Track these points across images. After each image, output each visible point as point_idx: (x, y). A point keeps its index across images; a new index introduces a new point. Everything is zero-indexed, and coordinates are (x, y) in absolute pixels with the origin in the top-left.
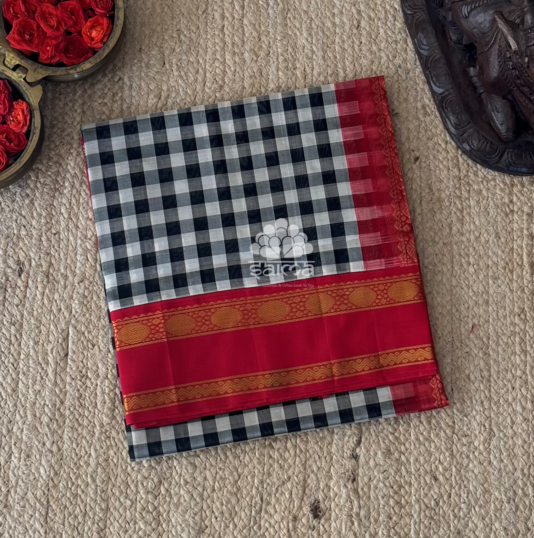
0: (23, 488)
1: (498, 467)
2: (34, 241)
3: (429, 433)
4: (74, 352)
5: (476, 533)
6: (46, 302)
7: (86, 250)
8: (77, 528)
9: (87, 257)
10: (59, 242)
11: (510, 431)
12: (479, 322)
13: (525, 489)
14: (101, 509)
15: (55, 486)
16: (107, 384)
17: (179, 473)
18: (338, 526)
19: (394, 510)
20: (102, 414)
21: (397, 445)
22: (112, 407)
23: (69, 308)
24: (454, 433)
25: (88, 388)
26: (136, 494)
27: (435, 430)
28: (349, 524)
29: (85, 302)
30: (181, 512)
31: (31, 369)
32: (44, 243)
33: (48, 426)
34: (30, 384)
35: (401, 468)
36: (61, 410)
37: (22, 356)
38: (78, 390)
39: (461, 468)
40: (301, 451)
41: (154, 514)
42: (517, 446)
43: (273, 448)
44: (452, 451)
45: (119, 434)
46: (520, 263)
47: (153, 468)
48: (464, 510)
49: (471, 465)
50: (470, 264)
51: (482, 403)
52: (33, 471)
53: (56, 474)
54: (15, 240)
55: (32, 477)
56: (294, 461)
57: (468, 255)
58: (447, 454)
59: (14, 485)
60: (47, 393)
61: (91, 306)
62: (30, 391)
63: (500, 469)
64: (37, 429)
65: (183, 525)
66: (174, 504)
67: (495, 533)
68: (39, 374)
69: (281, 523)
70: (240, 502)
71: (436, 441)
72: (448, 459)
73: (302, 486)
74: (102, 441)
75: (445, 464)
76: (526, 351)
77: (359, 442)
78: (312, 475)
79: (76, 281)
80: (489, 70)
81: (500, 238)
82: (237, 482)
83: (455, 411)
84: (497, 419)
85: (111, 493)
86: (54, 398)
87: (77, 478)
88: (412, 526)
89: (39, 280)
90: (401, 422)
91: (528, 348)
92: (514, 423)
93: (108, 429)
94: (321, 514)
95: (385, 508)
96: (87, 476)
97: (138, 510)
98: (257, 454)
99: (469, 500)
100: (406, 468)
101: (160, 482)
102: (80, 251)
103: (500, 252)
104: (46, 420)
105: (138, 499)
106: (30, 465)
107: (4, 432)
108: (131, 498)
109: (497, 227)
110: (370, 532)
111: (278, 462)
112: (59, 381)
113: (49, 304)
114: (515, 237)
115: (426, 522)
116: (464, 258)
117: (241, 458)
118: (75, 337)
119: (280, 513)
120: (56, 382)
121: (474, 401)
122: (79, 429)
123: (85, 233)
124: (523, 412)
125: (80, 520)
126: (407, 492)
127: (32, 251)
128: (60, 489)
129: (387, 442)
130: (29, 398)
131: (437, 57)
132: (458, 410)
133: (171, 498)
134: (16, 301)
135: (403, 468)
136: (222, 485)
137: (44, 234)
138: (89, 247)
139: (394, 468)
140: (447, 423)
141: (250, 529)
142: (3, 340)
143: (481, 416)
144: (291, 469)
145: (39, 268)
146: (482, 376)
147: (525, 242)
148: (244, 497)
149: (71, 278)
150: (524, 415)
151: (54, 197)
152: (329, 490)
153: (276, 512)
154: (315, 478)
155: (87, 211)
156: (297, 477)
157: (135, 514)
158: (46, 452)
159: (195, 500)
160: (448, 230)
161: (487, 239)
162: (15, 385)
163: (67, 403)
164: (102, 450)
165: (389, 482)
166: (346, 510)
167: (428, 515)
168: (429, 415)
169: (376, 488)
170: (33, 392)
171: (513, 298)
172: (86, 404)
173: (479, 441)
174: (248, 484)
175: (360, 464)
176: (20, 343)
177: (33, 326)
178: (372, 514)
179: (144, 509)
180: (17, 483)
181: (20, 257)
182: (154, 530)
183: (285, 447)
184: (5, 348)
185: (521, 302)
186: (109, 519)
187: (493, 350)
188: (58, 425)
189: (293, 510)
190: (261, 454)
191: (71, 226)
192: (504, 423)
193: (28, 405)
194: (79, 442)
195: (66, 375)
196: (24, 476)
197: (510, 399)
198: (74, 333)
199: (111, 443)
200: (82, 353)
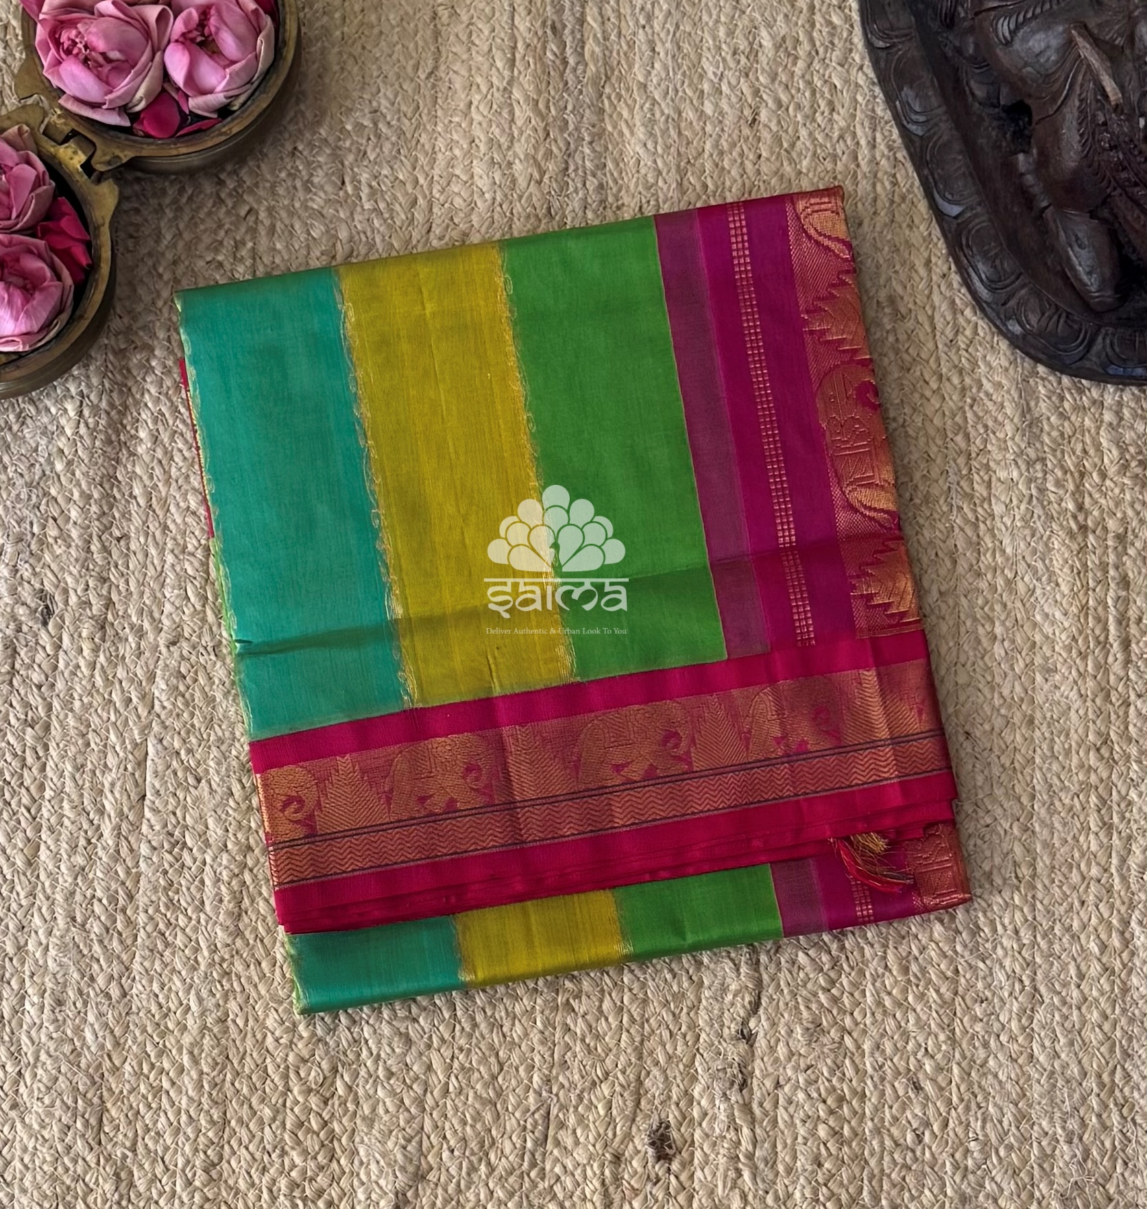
0: (49, 1068)
1: (1049, 1068)
2: (73, 551)
3: (905, 991)
4: (158, 793)
5: (1000, 1201)
7: (182, 580)
8: (162, 1159)
9: (186, 591)
10: (127, 555)
11: (1075, 993)
12: (1013, 763)
13: (1104, 1116)
14: (212, 1122)
15: (115, 1070)
16: (225, 862)
17: (375, 1053)
18: (709, 1179)
19: (827, 1149)
20: (214, 924)
21: (835, 1012)
22: (236, 910)
23: (148, 700)
24: (956, 993)
25: (185, 870)
26: (284, 1094)
27: (917, 986)
28: (732, 1174)
29: (182, 688)
30: (378, 1135)
31: (66, 822)
32: (95, 556)
33: (101, 942)
34: (62, 851)
35: (844, 1063)
36: (129, 912)
37: (48, 793)
39: (971, 1067)
40: (632, 1021)
41: (322, 1134)
42: (1088, 1026)
43: (573, 1010)
44: (954, 1031)
46: (1102, 638)
47: (319, 1040)
48: (975, 1154)
49: (991, 1062)
50: (996, 638)
51: (1017, 932)
52: (69, 1032)
53: (117, 1044)
54: (33, 547)
55: (67, 1049)
56: (617, 1037)
57: (991, 619)
58: (942, 1037)
59: (32, 1061)
60: (99, 873)
61: (193, 695)
62: (63, 867)
63: (1052, 1073)
64: (79, 946)
65: (382, 1163)
66: (364, 1118)
67: (1040, 1204)
68: (82, 833)
69: (588, 1168)
70: (502, 1119)
71: (918, 1009)
72: (944, 1047)
73: (633, 1093)
74: (213, 981)
75: (939, 1056)
76: (1111, 826)
77: (756, 1006)
78: (655, 1072)
79: (162, 642)
81: (1057, 585)
82: (494, 1078)
83: (959, 948)
84: (1048, 967)
85: (232, 1089)
86: (113, 886)
87: (160, 1054)
88: (866, 1181)
89: (84, 634)
90: (845, 966)
91: (1116, 819)
92: (1085, 976)
93: (227, 957)
94: (671, 1152)
95: (810, 1144)
96: (180, 1050)
97: (288, 1126)
98: (539, 1023)
99: (986, 1135)
100: (854, 1062)
101: (335, 1070)
102: (171, 578)
103: (1058, 615)
104: (96, 930)
105: (288, 1104)
106: (64, 1021)
107: (10, 949)
108: (273, 1101)
109: (1051, 560)
110: (776, 1191)
111: (583, 1040)
112: (124, 851)
113: (106, 687)
114: (1090, 582)
115: (894, 1175)
116: (984, 626)
117: (504, 1029)
118: (160, 762)
119: (586, 1145)
120: (118, 852)
121: (999, 928)
122: (167, 953)
123: (181, 541)
124: (1102, 954)
125: (169, 1142)
126: (855, 1113)
127: (71, 573)
128: (127, 1076)
129: (814, 1006)
130: (61, 880)
132: (965, 946)
133: (358, 1104)
135: (847, 1061)
136: (464, 1083)
137: (95, 538)
138: (190, 571)
139: (828, 1061)
140: (942, 973)
141: (521, 1177)
142: (8, 757)
143: (1014, 959)
144: (612, 1057)
145: (84, 610)
146: (1017, 877)
147: (1111, 593)
148: (510, 1107)
149: (151, 636)
150: (1104, 960)
151: (118, 461)
152: (691, 1104)
153: (577, 1142)
154: (661, 1078)
155: (186, 494)
156: (624, 1073)
157: (281, 1134)
158: (97, 995)
159: (409, 1111)
160: (949, 564)
161: (1031, 586)
162: (32, 852)
163: (141, 899)
164: (213, 1001)
165: (818, 1090)
166: (726, 1145)
167: (900, 1160)
168: (904, 954)
169: (790, 1102)
170: (69, 869)
171: (1086, 713)
172: (182, 902)
173: (1011, 1011)
174: (519, 1083)
175: (758, 1052)
176: (45, 764)
177: (72, 732)
178: (781, 1155)
179: (301, 1124)
180: (37, 1059)
181: (46, 583)
182: (321, 1168)
183: (600, 1009)
184: (13, 775)
185: (1103, 721)
186: (229, 1142)
187: (1043, 822)
188: (121, 942)
189: (612, 1140)
190: (549, 1023)
191: (154, 526)
192: (1062, 976)
193: (59, 897)
194: (167, 980)
195: (139, 840)
196: (51, 1044)
197: (1075, 924)
198: (158, 752)
199: (232, 985)
200: (175, 794)
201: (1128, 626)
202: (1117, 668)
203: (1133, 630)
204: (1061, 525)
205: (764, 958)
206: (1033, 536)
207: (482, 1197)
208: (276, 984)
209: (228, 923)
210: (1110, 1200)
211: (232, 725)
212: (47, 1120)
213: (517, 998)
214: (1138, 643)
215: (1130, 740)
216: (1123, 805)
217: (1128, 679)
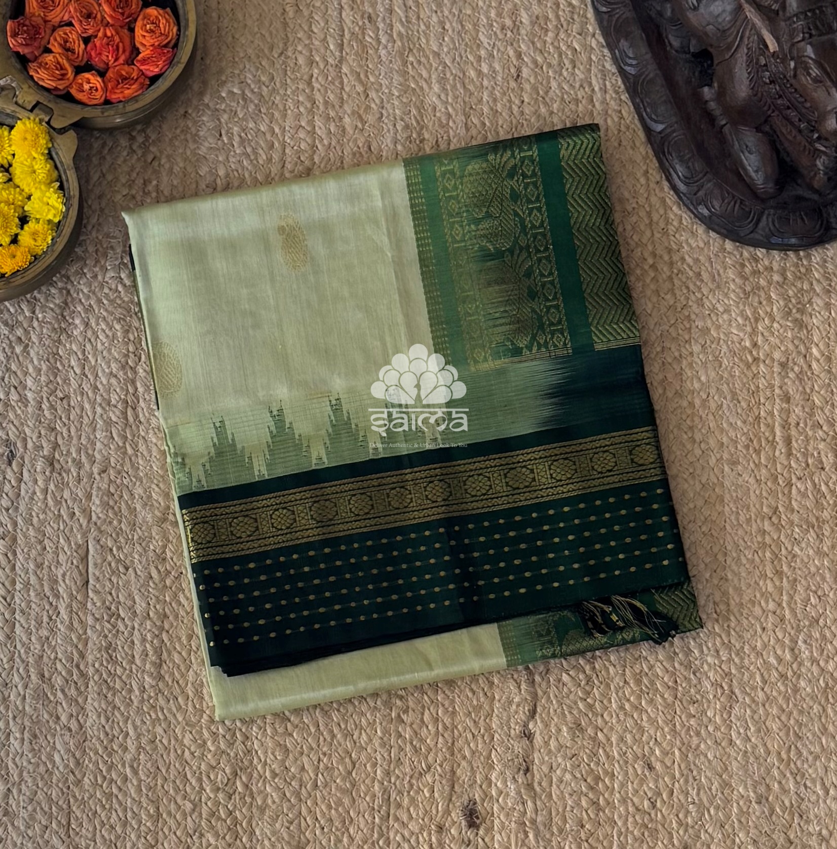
0: (30, 785)
1: (744, 749)
3: (639, 698)
4: (97, 579)
6: (51, 502)
7: (109, 423)
8: (115, 845)
9: (111, 433)
10: (69, 410)
11: (761, 694)
12: (710, 530)
13: (784, 782)
14: (150, 816)
15: (79, 782)
16: (148, 627)
17: (263, 760)
18: (506, 840)
19: (588, 814)
20: (142, 672)
21: (590, 716)
22: (158, 661)
23: (87, 512)
24: (676, 697)
25: (120, 634)
26: (200, 793)
27: (648, 693)
28: (521, 836)
30: (268, 819)
31: (33, 606)
32: (45, 412)
33: (63, 691)
34: (32, 627)
35: (598, 751)
36: (82, 667)
37: (18, 586)
39: (688, 751)
40: (446, 728)
41: (228, 822)
42: (770, 718)
43: (403, 721)
44: (675, 725)
45: (169, 702)
46: (770, 438)
47: (223, 752)
48: (694, 814)
49: (702, 746)
50: (694, 441)
51: (718, 652)
52: (43, 758)
53: (78, 763)
55: (42, 769)
56: (435, 740)
57: (691, 428)
58: (667, 730)
59: (17, 780)
60: (59, 641)
61: (120, 508)
62: (33, 639)
63: (746, 752)
64: (47, 695)
65: (273, 839)
66: (259, 807)
68: (45, 613)
69: (420, 836)
70: (357, 803)
71: (649, 710)
72: (668, 737)
73: (448, 781)
74: (144, 713)
75: (664, 745)
76: (782, 572)
77: (533, 713)
78: (464, 763)
79: (95, 471)
80: (734, 87)
81: (739, 401)
82: (350, 773)
83: (676, 665)
84: (740, 676)
85: (162, 791)
86: (69, 649)
87: (109, 770)
88: (615, 838)
89: (39, 469)
90: (596, 681)
91: (785, 568)
92: (767, 682)
93: (152, 694)
94: (478, 822)
95: (575, 811)
96: (124, 765)
97: (204, 816)
98: (379, 732)
99: (700, 800)
100: (605, 751)
101: (235, 774)
102: (100, 424)
103: (739, 423)
104: (59, 682)
105: (203, 800)
106: (40, 751)
108: (192, 798)
109: (734, 384)
110: (552, 847)
111: (411, 743)
112: (76, 624)
113: (55, 506)
114: (762, 399)
115: (636, 832)
116: (686, 433)
117: (355, 737)
118: (98, 556)
119: (417, 820)
120: (72, 624)
121: (705, 648)
122: (109, 695)
123: (106, 397)
124: (779, 664)
125: (119, 832)
126: (608, 788)
127: (28, 426)
128: (86, 787)
129: (575, 712)
130: (32, 648)
132: (681, 664)
133: (253, 798)
134: (5, 503)
135: (601, 751)
136: (328, 778)
137: (45, 400)
138: (114, 419)
139: (587, 751)
140: (666, 683)
141: (373, 844)
143: (716, 671)
144: (432, 754)
145: (38, 451)
146: (716, 612)
147: (777, 407)
148: (362, 794)
149: (87, 467)
150: (780, 669)
151: (59, 341)
152: (490, 785)
153: (411, 818)
154: (468, 768)
155: (109, 362)
156: (441, 766)
157: (199, 821)
158: (61, 729)
159: (290, 801)
160: (660, 391)
161: (720, 403)
162: (10, 629)
163: (90, 658)
164: (145, 727)
165: (581, 772)
166: (516, 814)
167: (640, 821)
168: (638, 671)
169: (561, 781)
170: (37, 639)
171: (761, 493)
172: (118, 656)
173: (716, 708)
174: (368, 776)
175: (537, 746)
176: (14, 565)
177: (33, 540)
178: (555, 820)
179: (213, 814)
180: (21, 778)
181: (10, 433)
182: (229, 845)
183: (422, 720)
185: (773, 496)
186: (162, 830)
187: (733, 572)
188: (77, 689)
189: (436, 816)
190: (386, 731)
191: (86, 387)
192: (751, 682)
193: (31, 660)
194: (110, 715)
195: (86, 614)
196: (31, 768)
197: (759, 644)
198: (96, 549)
199: (157, 716)
200: (110, 580)
201: (789, 429)
202: (783, 459)
203: (793, 432)
204: (741, 360)
205: (537, 678)
206: (721, 366)
208: (188, 713)
209: (153, 670)
210: (792, 843)
211: (150, 529)
212: (31, 823)
213: (363, 714)
214: (797, 441)
215: (793, 510)
216: (789, 558)
217: (791, 467)
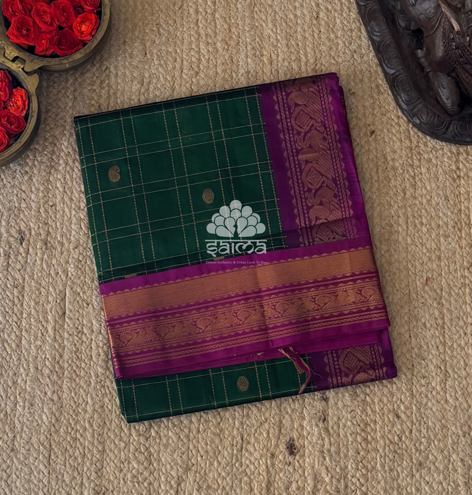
0: (27, 433)
1: (454, 405)
2: (33, 213)
4: (71, 311)
5: (436, 464)
6: (45, 266)
7: (80, 220)
8: (77, 469)
9: (80, 225)
10: (55, 213)
11: (464, 373)
12: (432, 276)
14: (99, 451)
15: (57, 431)
16: (100, 339)
19: (362, 446)
20: (97, 366)
21: (362, 387)
22: (106, 359)
23: (66, 272)
24: (413, 375)
25: (84, 343)
26: (129, 437)
28: (321, 459)
30: (170, 452)
31: (33, 327)
32: (42, 214)
33: (49, 377)
34: (32, 340)
35: (366, 408)
36: (61, 363)
37: (25, 315)
38: (75, 345)
39: (421, 406)
41: (145, 454)
42: (469, 386)
44: (412, 391)
45: (112, 383)
46: (468, 222)
48: (424, 444)
49: (429, 404)
50: (423, 224)
51: (438, 347)
52: (36, 418)
53: (57, 420)
54: (16, 212)
55: (35, 424)
57: (421, 216)
58: (408, 394)
59: (20, 431)
60: (47, 348)
61: (85, 269)
62: (32, 347)
63: (456, 407)
64: (39, 380)
65: (172, 464)
66: (164, 445)
67: (453, 464)
68: (39, 331)
69: (260, 460)
70: (223, 442)
71: (397, 383)
72: (408, 399)
73: (278, 427)
74: (97, 390)
75: (406, 403)
78: (287, 416)
79: (71, 247)
80: (435, 51)
81: (449, 201)
82: (219, 424)
83: (414, 355)
84: (451, 362)
85: (107, 436)
86: (53, 352)
87: (76, 424)
88: (378, 459)
89: (38, 247)
92: (467, 365)
93: (103, 379)
94: (295, 451)
95: (354, 444)
96: (84, 421)
97: (131, 451)
99: (429, 435)
100: (370, 407)
101: (150, 425)
102: (74, 220)
103: (449, 213)
104: (47, 372)
105: (131, 441)
106: (34, 413)
107: (10, 383)
108: (125, 440)
109: (446, 191)
110: (340, 465)
111: (256, 405)
112: (58, 337)
113: (47, 268)
114: (462, 199)
115: (390, 456)
116: (418, 219)
118: (72, 298)
119: (259, 451)
120: (55, 338)
121: (430, 346)
122: (77, 379)
123: (78, 204)
125: (80, 461)
126: (373, 430)
127: (32, 222)
128: (61, 434)
130: (31, 352)
131: (388, 42)
132: (416, 355)
133: (161, 439)
134: (18, 266)
135: (368, 407)
136: (206, 427)
137: (42, 206)
138: (82, 217)
139: (360, 408)
140: (407, 367)
141: (232, 466)
142: (7, 301)
143: (437, 359)
144: (268, 411)
145: (38, 237)
146: (436, 324)
148: (226, 436)
149: (66, 245)
151: (50, 173)
152: (302, 429)
153: (255, 450)
154: (289, 419)
155: (79, 185)
156: (273, 418)
157: (128, 454)
158: (48, 400)
159: (182, 441)
160: (402, 195)
161: (438, 202)
162: (19, 341)
163: (66, 357)
164: (98, 398)
165: (356, 421)
166: (318, 446)
167: (392, 449)
169: (345, 426)
170: (34, 347)
171: (462, 254)
172: (82, 357)
173: (437, 381)
174: (230, 425)
175: (330, 405)
176: (23, 303)
177: (34, 288)
178: (342, 449)
179: (136, 450)
180: (22, 429)
181: (21, 227)
182: (146, 468)
184: (9, 309)
186: (106, 460)
187: (446, 300)
188: (58, 376)
189: (270, 448)
191: (66, 199)
192: (458, 365)
193: (31, 359)
194: (77, 391)
195: (64, 331)
196: (28, 423)
197: (463, 343)
198: (70, 294)
199: (105, 391)
200: (78, 311)
204: (450, 176)
206: (438, 180)
207: (216, 476)
209: (103, 364)
212: (27, 456)
